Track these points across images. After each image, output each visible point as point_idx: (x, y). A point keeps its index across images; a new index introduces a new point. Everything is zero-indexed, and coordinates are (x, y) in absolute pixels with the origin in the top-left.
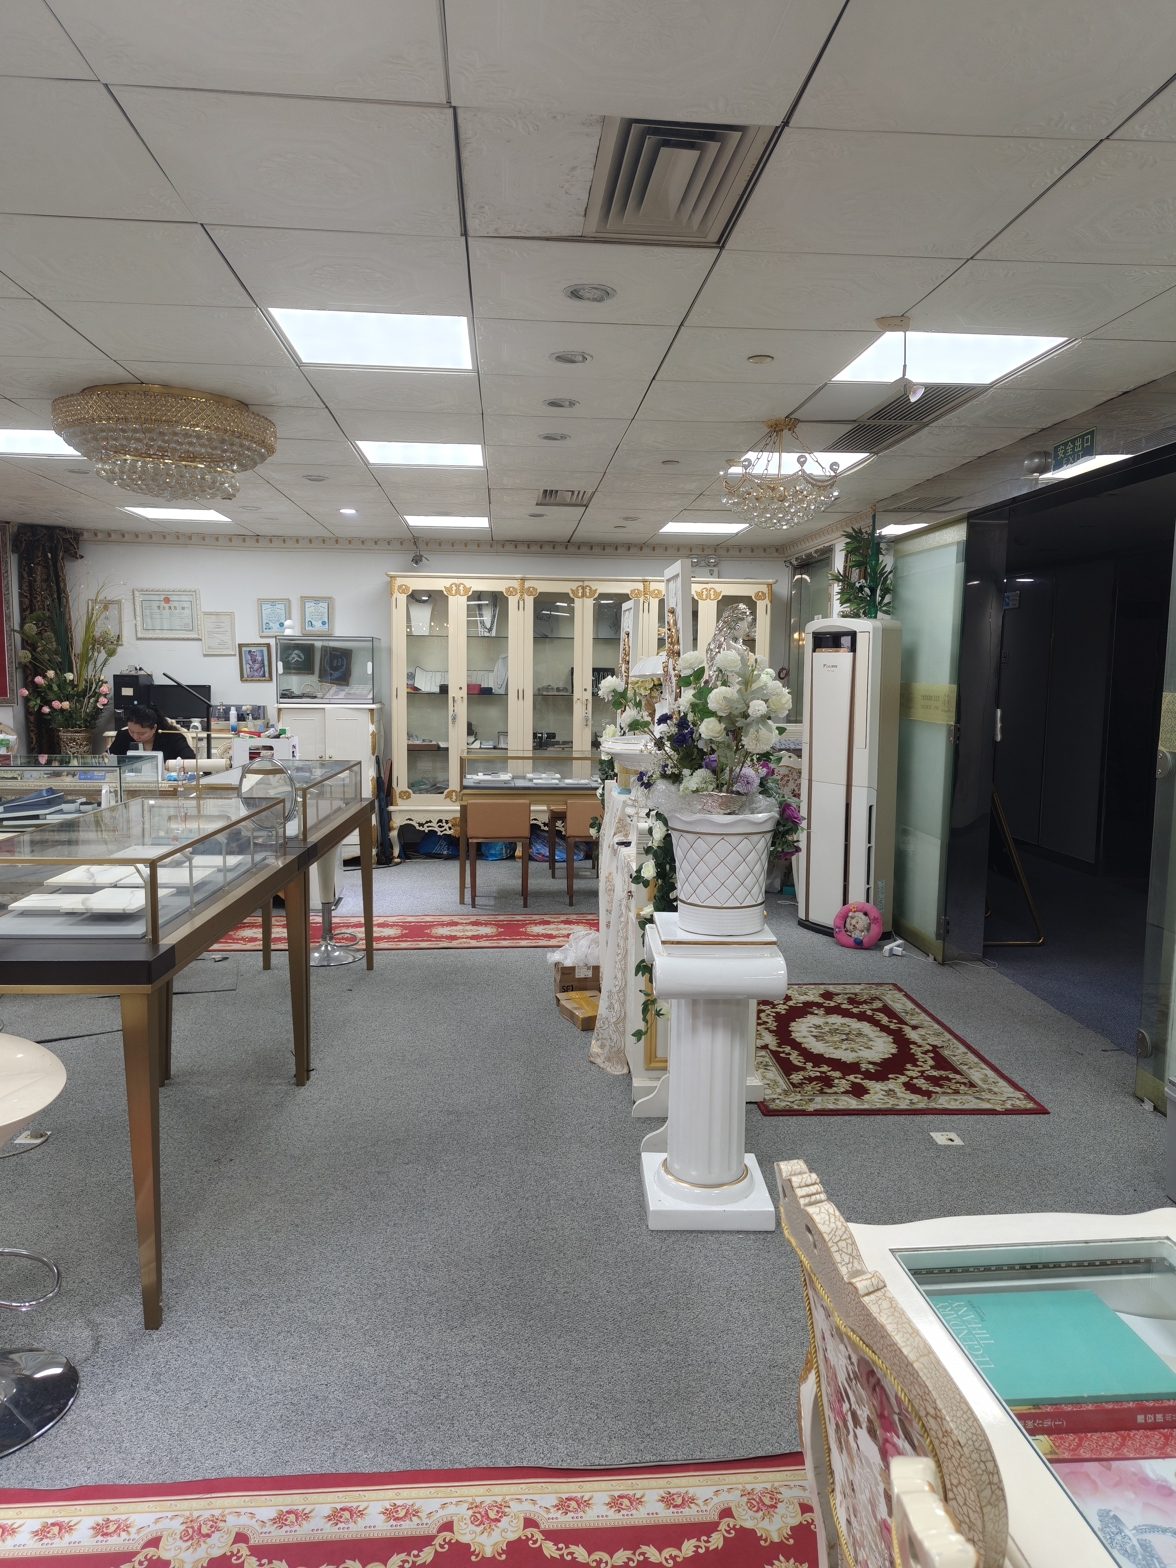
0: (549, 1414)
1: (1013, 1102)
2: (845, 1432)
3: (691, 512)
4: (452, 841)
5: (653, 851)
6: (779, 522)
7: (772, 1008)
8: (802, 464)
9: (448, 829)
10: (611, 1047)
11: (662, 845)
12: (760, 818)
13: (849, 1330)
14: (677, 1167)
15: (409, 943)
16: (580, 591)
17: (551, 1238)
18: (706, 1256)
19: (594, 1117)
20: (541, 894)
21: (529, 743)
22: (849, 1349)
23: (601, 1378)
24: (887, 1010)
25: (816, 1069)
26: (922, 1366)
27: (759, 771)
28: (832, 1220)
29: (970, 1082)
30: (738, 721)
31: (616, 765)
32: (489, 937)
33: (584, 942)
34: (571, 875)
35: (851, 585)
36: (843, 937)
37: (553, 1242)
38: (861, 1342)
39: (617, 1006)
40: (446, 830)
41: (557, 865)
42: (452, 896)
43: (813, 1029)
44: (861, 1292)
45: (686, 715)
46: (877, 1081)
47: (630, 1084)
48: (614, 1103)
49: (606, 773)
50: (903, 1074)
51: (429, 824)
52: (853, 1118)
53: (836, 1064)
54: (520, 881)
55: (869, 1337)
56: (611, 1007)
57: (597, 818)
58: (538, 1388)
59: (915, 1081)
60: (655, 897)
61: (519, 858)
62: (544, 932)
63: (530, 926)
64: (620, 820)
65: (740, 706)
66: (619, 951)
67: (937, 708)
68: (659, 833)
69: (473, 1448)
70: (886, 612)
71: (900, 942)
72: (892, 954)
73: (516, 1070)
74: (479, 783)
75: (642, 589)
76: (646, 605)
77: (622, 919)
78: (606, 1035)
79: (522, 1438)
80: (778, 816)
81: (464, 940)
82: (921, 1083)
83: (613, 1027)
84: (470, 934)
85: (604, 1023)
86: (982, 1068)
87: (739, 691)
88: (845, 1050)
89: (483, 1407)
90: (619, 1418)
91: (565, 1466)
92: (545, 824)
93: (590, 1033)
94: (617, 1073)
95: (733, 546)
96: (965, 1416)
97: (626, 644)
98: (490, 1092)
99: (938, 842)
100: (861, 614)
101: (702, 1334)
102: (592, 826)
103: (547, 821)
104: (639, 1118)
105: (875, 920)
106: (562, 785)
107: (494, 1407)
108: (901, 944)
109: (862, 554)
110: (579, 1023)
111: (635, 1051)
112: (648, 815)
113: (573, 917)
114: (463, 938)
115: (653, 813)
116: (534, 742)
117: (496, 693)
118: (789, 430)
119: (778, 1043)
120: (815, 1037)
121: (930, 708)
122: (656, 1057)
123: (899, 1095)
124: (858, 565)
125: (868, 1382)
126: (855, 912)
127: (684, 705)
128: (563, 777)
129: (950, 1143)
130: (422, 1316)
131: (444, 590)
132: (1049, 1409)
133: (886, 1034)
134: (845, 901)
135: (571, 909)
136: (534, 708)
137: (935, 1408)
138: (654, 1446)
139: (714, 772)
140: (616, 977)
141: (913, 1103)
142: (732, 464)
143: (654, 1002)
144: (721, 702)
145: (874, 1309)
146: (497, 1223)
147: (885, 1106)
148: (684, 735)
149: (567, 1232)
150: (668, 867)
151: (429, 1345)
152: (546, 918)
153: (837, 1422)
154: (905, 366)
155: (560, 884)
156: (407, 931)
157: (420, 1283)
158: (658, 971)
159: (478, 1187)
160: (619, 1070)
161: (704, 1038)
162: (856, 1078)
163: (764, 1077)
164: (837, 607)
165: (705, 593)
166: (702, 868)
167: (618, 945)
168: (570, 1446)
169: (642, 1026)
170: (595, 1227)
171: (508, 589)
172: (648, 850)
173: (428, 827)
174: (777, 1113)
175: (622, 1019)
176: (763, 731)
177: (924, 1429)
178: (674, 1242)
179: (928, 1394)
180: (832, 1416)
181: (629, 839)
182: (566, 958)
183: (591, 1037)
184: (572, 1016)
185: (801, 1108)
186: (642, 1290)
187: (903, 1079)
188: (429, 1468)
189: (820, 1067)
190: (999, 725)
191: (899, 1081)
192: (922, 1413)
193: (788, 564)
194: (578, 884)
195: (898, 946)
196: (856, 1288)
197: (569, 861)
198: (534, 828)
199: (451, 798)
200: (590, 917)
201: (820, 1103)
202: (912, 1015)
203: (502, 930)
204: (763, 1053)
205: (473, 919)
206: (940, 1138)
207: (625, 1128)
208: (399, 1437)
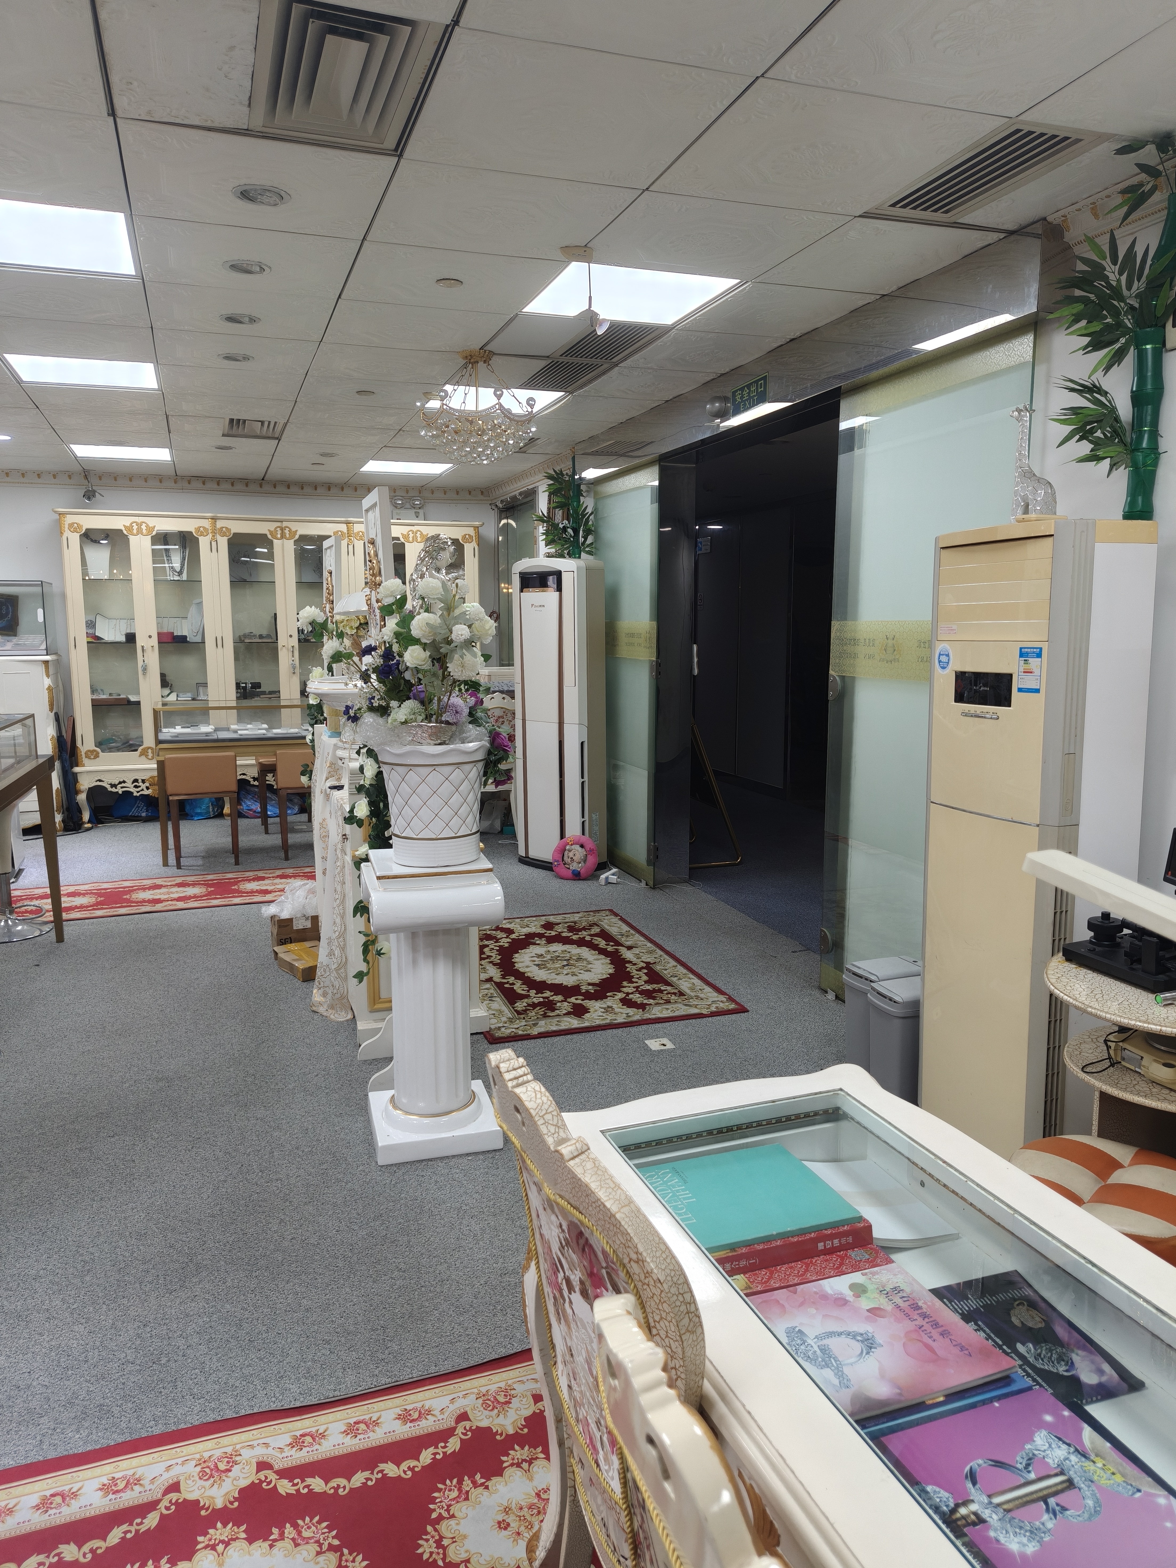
0: (279, 1358)
1: (717, 1005)
2: (562, 1301)
3: (391, 449)
4: (150, 802)
5: (365, 790)
6: (479, 456)
7: (495, 942)
8: (499, 397)
9: (145, 789)
10: (334, 994)
11: (374, 783)
12: (470, 748)
13: (558, 1197)
14: (404, 1101)
15: (105, 911)
16: (279, 532)
17: (275, 1188)
18: (436, 1182)
19: (318, 1065)
20: (252, 851)
21: (231, 694)
22: (560, 1217)
23: (332, 1314)
24: (605, 935)
25: (540, 995)
26: (623, 1216)
27: (468, 700)
28: (539, 1096)
29: (679, 991)
30: (442, 647)
31: (325, 709)
32: (198, 897)
33: (301, 894)
34: (285, 830)
35: (555, 526)
36: (562, 870)
37: (277, 1192)
38: (569, 1206)
39: (337, 952)
40: (143, 790)
41: (270, 820)
42: (154, 859)
43: (535, 959)
44: (567, 1157)
45: (391, 646)
46: (596, 1000)
47: (355, 1029)
48: (338, 1049)
49: (316, 718)
50: (620, 991)
51: (123, 785)
52: (575, 1036)
53: (558, 989)
54: (230, 839)
55: (576, 1199)
56: (331, 954)
57: (308, 766)
58: (267, 1335)
59: (631, 996)
60: (369, 836)
61: (228, 815)
62: (258, 888)
63: (243, 882)
64: (332, 764)
65: (443, 632)
66: (337, 897)
67: (640, 645)
68: (370, 771)
69: (198, 1406)
70: (590, 553)
71: (614, 870)
72: (608, 883)
73: (233, 1028)
74: (177, 737)
75: (345, 531)
76: (351, 547)
77: (338, 864)
78: (327, 983)
79: (251, 1386)
80: (488, 745)
81: (170, 902)
82: (637, 998)
83: (334, 974)
84: (176, 896)
85: (325, 971)
86: (690, 978)
87: (441, 616)
88: (567, 974)
89: (208, 1363)
90: (352, 1349)
91: (298, 1404)
92: (255, 779)
93: (311, 984)
94: (341, 1020)
95: (438, 488)
96: (664, 1256)
97: (329, 583)
98: (203, 1054)
99: (645, 773)
100: (566, 555)
101: (434, 1255)
102: (303, 773)
103: (256, 775)
104: (365, 1061)
105: (591, 852)
106: (270, 735)
107: (220, 1362)
108: (616, 872)
109: (564, 496)
110: (300, 975)
111: (358, 993)
112: (358, 753)
113: (290, 871)
114: (168, 901)
115: (364, 750)
116: (237, 692)
117: (191, 641)
118: (485, 362)
119: (502, 975)
120: (538, 965)
121: (634, 645)
122: (380, 998)
123: (617, 1010)
124: (561, 506)
125: (578, 1243)
126: (572, 845)
127: (387, 635)
128: (271, 727)
129: (663, 1048)
130: (137, 1285)
131: (123, 529)
132: (744, 1250)
133: (604, 957)
134: (562, 836)
135: (286, 863)
136: (236, 659)
137: (637, 1253)
138: (389, 1368)
139: (422, 703)
140: (334, 923)
141: (630, 1016)
142: (429, 397)
143: (374, 942)
144: (424, 628)
145: (578, 1171)
146: (216, 1182)
147: (604, 1022)
148: (390, 667)
149: (293, 1180)
150: (381, 805)
151: (146, 1313)
152: (260, 874)
153: (554, 1294)
154: (590, 298)
155: (275, 839)
156: (102, 899)
157: (133, 1252)
158: (374, 908)
159: (194, 1149)
160: (343, 1016)
161: (425, 970)
162: (576, 999)
163: (490, 1008)
164: (543, 548)
165: (411, 535)
166: (415, 801)
167: (335, 891)
168: (303, 1385)
169: (363, 967)
170: (323, 1172)
171: (198, 529)
172: (360, 789)
173: (122, 788)
174: (502, 1040)
175: (343, 965)
176: (468, 657)
177: (628, 1275)
178: (404, 1174)
179: (630, 1241)
180: (550, 1290)
181: (342, 783)
182: (282, 910)
183: (313, 987)
184: (291, 968)
185: (525, 1032)
186: (372, 1224)
187: (620, 995)
188: (150, 1434)
189: (542, 993)
190: (696, 660)
191: (616, 997)
192: (626, 1261)
193: (494, 507)
194: (293, 839)
195: (613, 874)
196: (561, 1155)
197: (282, 816)
198: (243, 784)
199: (147, 756)
200: (308, 870)
201: (544, 1026)
202: (627, 936)
203: (212, 889)
204: (488, 985)
205: (179, 880)
206: (654, 1045)
207: (351, 1072)
208: (116, 1410)
